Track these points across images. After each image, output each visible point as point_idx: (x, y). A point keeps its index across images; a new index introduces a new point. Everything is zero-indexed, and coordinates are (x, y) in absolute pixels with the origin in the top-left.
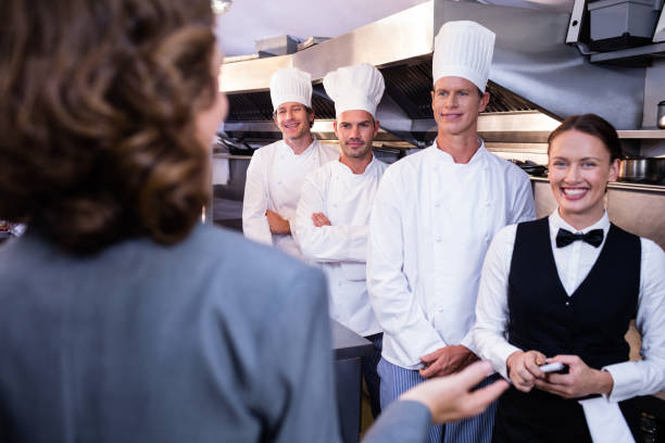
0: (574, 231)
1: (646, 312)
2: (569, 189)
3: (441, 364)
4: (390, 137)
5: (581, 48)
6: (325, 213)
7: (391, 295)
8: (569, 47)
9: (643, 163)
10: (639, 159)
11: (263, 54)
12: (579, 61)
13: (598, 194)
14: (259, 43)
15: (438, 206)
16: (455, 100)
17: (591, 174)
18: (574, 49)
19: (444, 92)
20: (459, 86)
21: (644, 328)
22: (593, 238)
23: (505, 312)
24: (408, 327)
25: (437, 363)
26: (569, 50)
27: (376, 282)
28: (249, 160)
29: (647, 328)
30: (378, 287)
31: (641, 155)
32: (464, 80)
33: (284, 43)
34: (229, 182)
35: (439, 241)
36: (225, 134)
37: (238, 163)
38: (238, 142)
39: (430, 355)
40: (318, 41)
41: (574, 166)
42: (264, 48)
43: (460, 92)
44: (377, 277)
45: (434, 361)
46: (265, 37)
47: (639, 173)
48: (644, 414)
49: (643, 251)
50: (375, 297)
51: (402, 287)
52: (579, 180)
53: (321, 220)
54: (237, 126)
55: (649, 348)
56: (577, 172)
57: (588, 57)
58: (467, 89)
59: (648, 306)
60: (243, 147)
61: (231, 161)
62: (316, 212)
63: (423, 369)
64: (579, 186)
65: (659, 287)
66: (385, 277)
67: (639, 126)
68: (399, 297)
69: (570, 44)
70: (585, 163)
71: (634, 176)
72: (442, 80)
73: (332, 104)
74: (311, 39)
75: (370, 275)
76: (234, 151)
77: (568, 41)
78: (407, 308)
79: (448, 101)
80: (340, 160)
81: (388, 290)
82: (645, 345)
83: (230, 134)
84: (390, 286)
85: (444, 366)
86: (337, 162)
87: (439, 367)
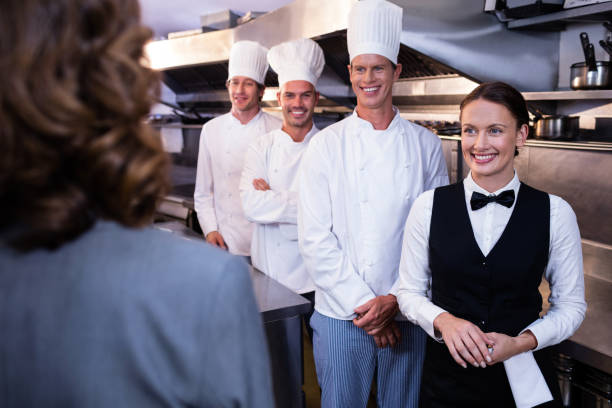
0: (487, 194)
1: (555, 265)
2: (480, 155)
3: (374, 314)
4: (330, 102)
5: (499, 15)
6: (266, 179)
7: (323, 254)
8: (487, 15)
9: (559, 122)
10: (555, 118)
11: (206, 29)
12: (497, 28)
13: (506, 158)
14: (205, 18)
15: (363, 169)
16: (372, 75)
17: (498, 141)
18: (492, 16)
19: (361, 69)
20: (374, 62)
21: (554, 279)
22: (505, 199)
23: (428, 273)
24: (339, 283)
25: (370, 312)
26: (486, 18)
27: (308, 243)
28: (201, 129)
29: (557, 278)
30: (311, 247)
31: (558, 113)
32: (379, 56)
33: (227, 17)
34: (184, 150)
35: (366, 201)
36: (177, 105)
37: (190, 132)
38: (190, 112)
39: (362, 306)
40: (256, 15)
41: (482, 133)
42: (209, 23)
43: (376, 68)
44: (309, 239)
45: (367, 312)
46: (209, 12)
47: (555, 132)
48: (562, 355)
49: (552, 207)
50: (307, 257)
51: (332, 246)
52: (487, 146)
53: (262, 185)
54: (188, 97)
55: (558, 296)
56: (485, 140)
57: (506, 24)
58: (381, 64)
59: (558, 259)
60: (194, 116)
61: (184, 131)
62: (257, 178)
63: (357, 319)
64: (487, 152)
65: (567, 241)
66: (317, 238)
67: (555, 87)
68: (331, 255)
69: (488, 12)
70: (493, 129)
71: (551, 134)
72: (359, 57)
73: (276, 76)
74: (248, 14)
75: (302, 236)
76: (185, 121)
77: (487, 9)
78: (339, 264)
79: (366, 76)
80: (283, 129)
81: (321, 250)
82: (555, 294)
83: (182, 105)
84: (322, 246)
85: (376, 315)
86: (280, 130)
87: (372, 317)
